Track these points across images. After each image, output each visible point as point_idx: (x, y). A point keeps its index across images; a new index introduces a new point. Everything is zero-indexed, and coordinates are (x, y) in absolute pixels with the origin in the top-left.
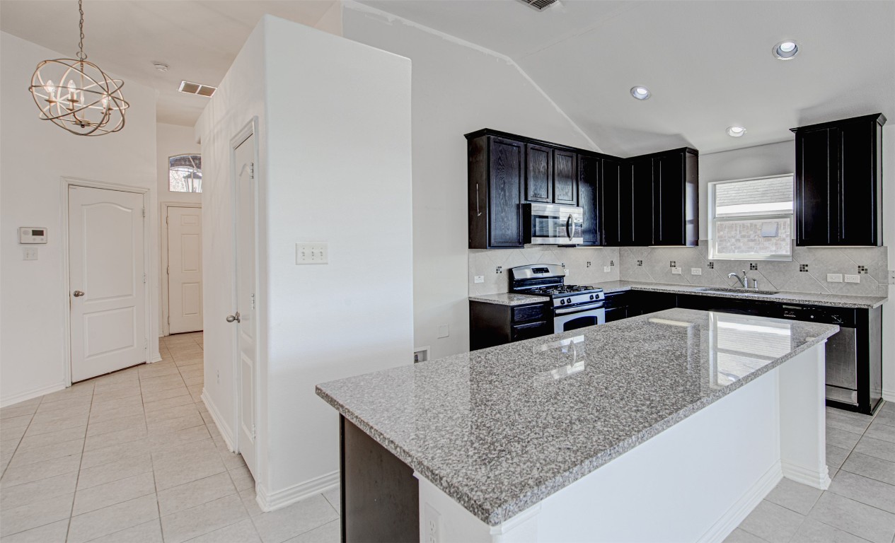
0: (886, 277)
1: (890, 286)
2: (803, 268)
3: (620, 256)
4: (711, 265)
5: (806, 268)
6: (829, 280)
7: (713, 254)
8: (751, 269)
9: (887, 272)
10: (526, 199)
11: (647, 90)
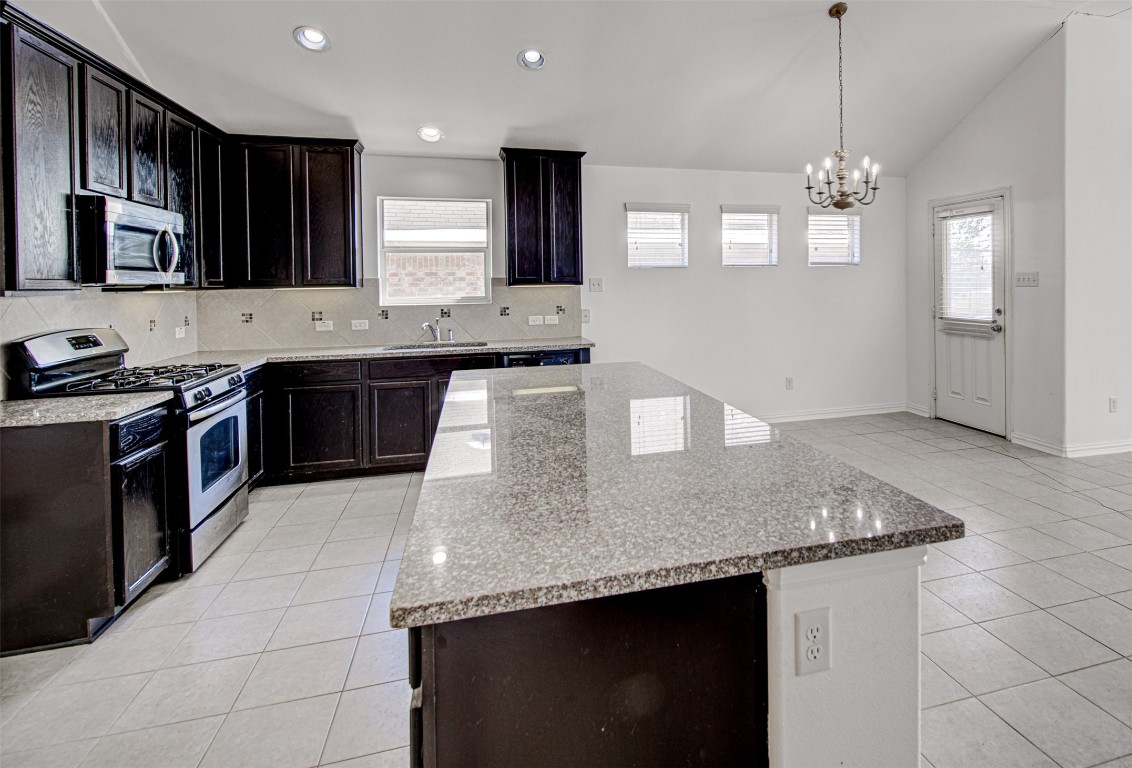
0: (580, 316)
1: (583, 325)
2: (504, 312)
3: (198, 309)
4: (385, 314)
5: (507, 311)
6: (530, 323)
7: (385, 300)
8: (442, 316)
9: (581, 311)
10: (84, 185)
11: (323, 33)
